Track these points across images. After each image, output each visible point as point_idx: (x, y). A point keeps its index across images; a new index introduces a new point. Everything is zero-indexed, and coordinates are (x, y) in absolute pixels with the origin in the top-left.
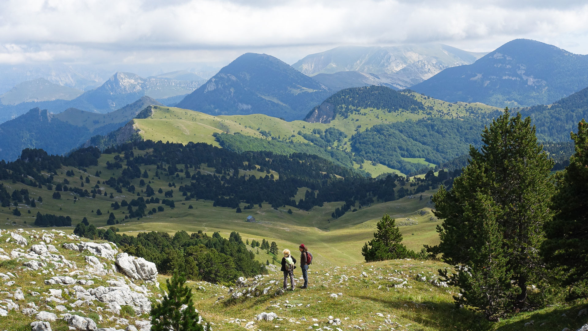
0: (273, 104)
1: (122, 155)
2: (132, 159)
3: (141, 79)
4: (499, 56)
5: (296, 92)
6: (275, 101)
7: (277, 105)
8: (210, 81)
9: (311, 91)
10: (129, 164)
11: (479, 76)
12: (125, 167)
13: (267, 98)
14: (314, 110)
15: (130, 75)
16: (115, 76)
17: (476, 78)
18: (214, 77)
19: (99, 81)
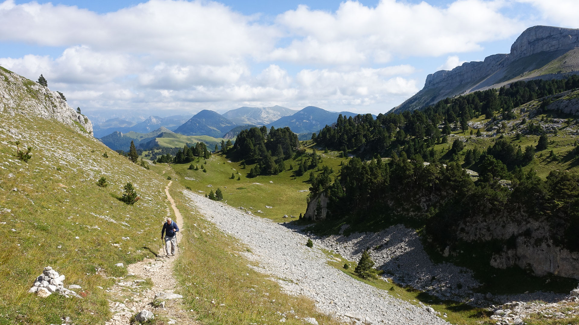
0: (214, 130)
1: (151, 152)
2: (154, 153)
3: (161, 119)
4: (302, 112)
5: (223, 126)
6: (215, 129)
7: (216, 131)
8: (189, 121)
9: (229, 125)
10: (153, 155)
11: (294, 120)
12: (151, 156)
13: (212, 128)
14: (226, 134)
15: (156, 117)
16: (150, 117)
17: (293, 121)
18: (190, 119)
19: (143, 119)
